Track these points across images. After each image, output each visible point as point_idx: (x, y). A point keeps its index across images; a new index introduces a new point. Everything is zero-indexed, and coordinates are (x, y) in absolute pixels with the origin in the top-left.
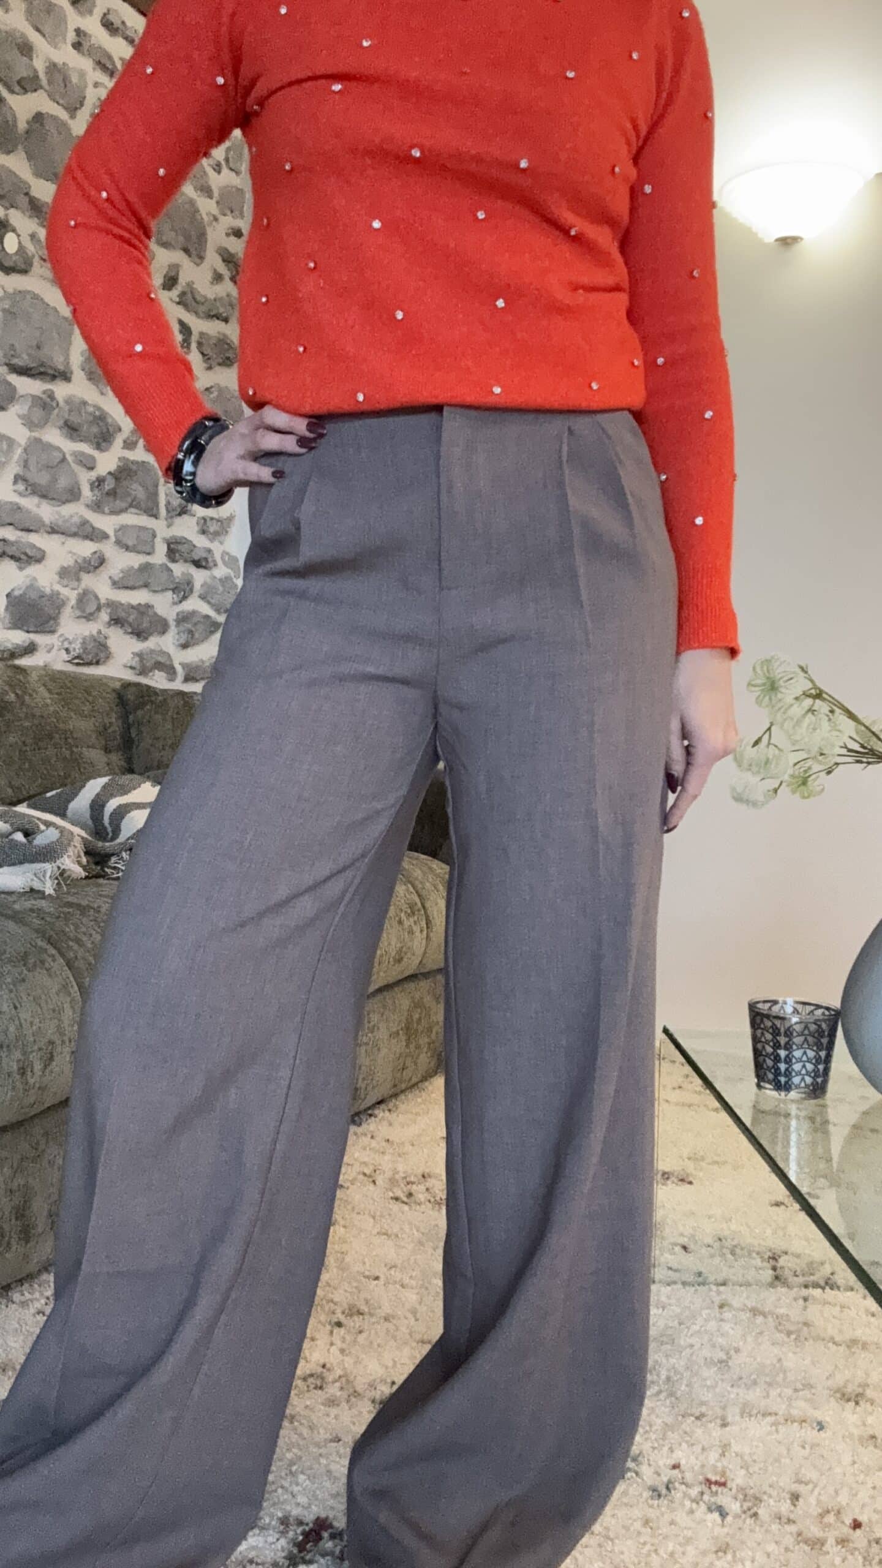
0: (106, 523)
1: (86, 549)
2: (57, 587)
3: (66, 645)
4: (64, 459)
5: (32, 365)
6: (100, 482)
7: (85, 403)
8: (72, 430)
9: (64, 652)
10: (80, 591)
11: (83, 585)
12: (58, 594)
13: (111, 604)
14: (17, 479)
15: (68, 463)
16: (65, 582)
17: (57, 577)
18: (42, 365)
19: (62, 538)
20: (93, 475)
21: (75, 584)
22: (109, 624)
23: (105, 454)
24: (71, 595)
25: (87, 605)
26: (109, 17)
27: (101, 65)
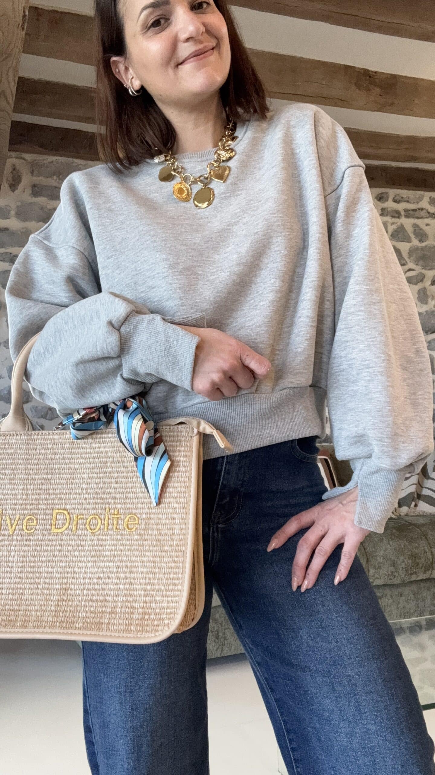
26: (396, 199)
27: (393, 217)
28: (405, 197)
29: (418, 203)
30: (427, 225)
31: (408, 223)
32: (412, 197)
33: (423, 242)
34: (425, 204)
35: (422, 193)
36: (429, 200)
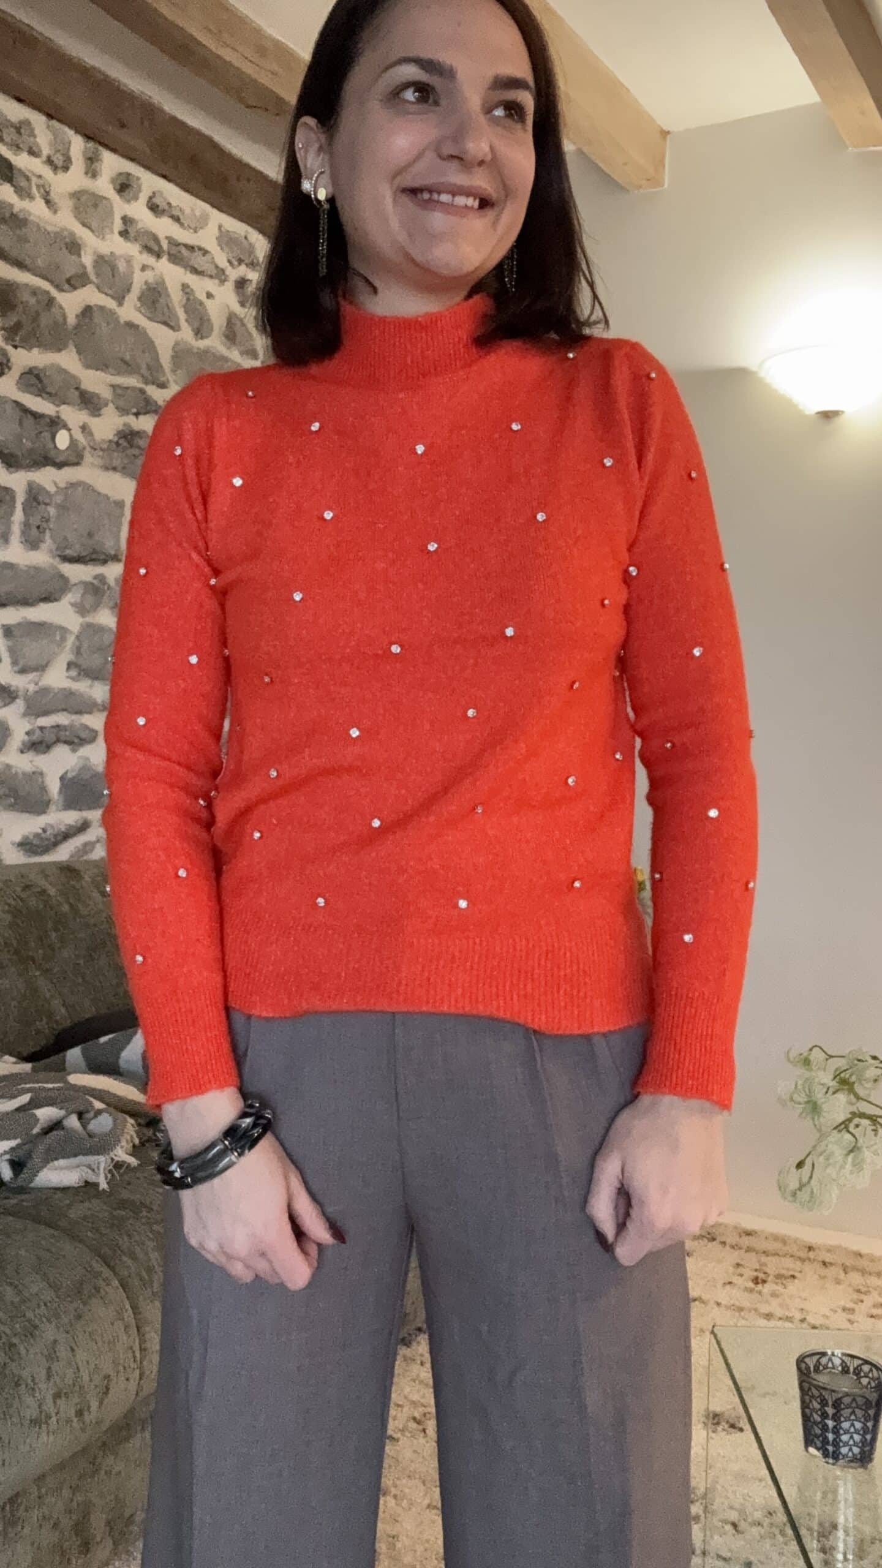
5: (84, 554)
14: (70, 665)
18: (95, 551)
26: (154, 200)
27: (147, 249)
28: (174, 204)
29: (196, 232)
30: (209, 295)
31: (172, 275)
32: (188, 211)
33: (202, 338)
34: (207, 238)
35: (207, 207)
36: (216, 232)
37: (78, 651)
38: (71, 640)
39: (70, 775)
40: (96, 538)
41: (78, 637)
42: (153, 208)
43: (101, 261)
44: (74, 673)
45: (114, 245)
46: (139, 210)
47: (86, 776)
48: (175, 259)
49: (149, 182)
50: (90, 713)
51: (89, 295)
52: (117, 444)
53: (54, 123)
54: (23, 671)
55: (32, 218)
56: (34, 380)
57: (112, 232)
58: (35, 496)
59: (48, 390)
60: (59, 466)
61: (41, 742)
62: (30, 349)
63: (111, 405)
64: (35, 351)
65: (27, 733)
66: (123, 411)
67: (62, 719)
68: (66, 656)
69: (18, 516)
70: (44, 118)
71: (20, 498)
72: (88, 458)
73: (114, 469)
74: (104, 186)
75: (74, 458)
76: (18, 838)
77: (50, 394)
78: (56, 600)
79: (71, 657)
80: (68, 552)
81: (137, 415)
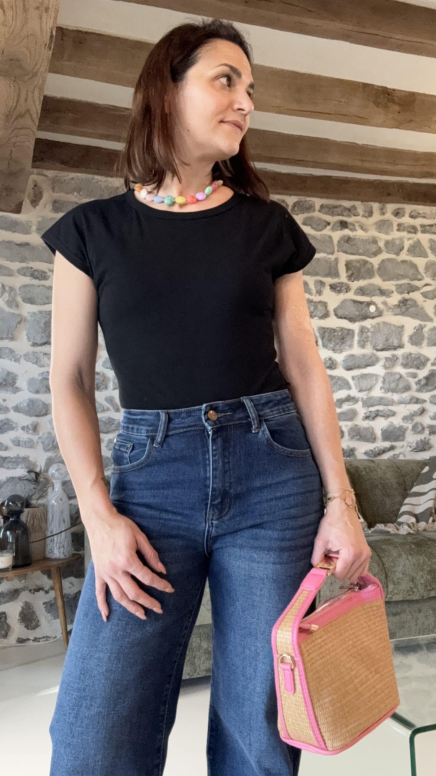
0: (426, 396)
1: (416, 407)
2: (402, 424)
3: (409, 445)
4: (401, 377)
5: (385, 347)
6: (420, 381)
7: (411, 354)
8: (405, 366)
9: (409, 448)
10: (413, 424)
11: (415, 421)
12: (402, 426)
13: (431, 427)
14: (381, 388)
15: (404, 378)
16: (405, 422)
17: (402, 421)
18: (390, 346)
19: (403, 405)
20: (416, 380)
21: (411, 421)
22: (430, 434)
23: (421, 371)
24: (410, 426)
25: (418, 429)
26: (412, 214)
28: (421, 212)
31: (424, 238)
32: (428, 212)
37: (384, 382)
38: (381, 380)
39: (384, 428)
40: (391, 341)
41: (384, 378)
42: (412, 217)
43: (387, 243)
44: (383, 391)
45: (395, 235)
46: (406, 220)
47: (391, 428)
48: (423, 232)
49: (409, 208)
50: (392, 405)
51: (385, 256)
52: (399, 305)
53: (365, 203)
54: (361, 391)
55: (357, 237)
56: (359, 291)
57: (392, 230)
58: (363, 330)
59: (368, 292)
60: (373, 318)
61: (369, 416)
62: (358, 281)
63: (395, 293)
64: (361, 281)
65: (365, 413)
66: (401, 293)
67: (380, 408)
68: (380, 384)
69: (356, 338)
70: (359, 203)
71: (357, 332)
72: (385, 313)
73: (398, 314)
74: (389, 216)
75: (380, 314)
76: (363, 451)
77: (367, 294)
78: (373, 365)
79: (381, 385)
80: (379, 348)
81: (408, 293)
